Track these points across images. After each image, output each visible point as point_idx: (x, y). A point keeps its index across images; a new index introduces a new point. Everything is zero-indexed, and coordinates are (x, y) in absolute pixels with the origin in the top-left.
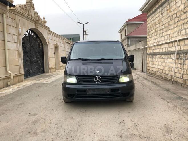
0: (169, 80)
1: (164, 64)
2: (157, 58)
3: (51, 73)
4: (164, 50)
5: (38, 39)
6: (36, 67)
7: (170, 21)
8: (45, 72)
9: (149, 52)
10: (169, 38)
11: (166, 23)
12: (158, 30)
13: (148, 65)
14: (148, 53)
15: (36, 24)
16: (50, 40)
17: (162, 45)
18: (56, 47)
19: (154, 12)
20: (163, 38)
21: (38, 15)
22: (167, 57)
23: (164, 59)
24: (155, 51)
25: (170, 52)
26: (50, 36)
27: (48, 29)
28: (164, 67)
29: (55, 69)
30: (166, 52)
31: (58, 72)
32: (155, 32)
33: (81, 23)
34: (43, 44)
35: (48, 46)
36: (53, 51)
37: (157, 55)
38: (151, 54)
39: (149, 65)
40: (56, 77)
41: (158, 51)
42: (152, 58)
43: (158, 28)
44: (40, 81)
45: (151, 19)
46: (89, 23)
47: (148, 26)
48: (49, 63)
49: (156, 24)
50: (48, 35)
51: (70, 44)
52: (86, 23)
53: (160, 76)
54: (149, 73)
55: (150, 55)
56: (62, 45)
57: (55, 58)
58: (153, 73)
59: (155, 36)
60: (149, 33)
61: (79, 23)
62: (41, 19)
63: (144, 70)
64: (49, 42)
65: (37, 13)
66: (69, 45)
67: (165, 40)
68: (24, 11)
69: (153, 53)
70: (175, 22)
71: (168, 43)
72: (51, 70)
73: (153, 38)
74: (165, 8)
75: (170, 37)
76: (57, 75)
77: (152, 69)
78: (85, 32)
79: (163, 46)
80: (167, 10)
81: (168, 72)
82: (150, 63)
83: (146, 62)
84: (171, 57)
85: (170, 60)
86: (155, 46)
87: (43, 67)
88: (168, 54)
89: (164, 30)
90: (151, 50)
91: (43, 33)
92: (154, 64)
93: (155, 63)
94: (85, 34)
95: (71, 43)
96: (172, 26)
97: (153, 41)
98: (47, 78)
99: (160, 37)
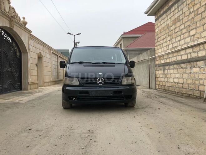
0: (195, 97)
1: (185, 76)
2: (173, 69)
3: (31, 89)
4: (185, 57)
5: (14, 44)
6: (9, 82)
7: (193, 18)
8: (23, 89)
9: (159, 63)
10: (192, 40)
11: (186, 22)
12: (173, 32)
13: (156, 80)
14: (157, 65)
15: (10, 21)
16: (31, 47)
17: (180, 51)
18: (40, 58)
19: (165, 12)
20: (182, 42)
21: (15, 12)
22: (189, 66)
23: (184, 70)
24: (168, 61)
25: (195, 59)
26: (32, 42)
27: (29, 32)
28: (185, 80)
29: (36, 86)
30: (187, 59)
31: (41, 89)
32: (167, 37)
33: (71, 34)
34: (22, 51)
35: (28, 54)
36: (36, 61)
37: (171, 65)
38: (162, 65)
39: (159, 79)
40: (38, 94)
41: (174, 59)
42: (164, 70)
43: (172, 30)
44: (11, 100)
45: (160, 22)
46: (80, 34)
47: (157, 30)
48: (29, 76)
49: (170, 25)
50: (29, 40)
51: (57, 55)
52: (78, 34)
53: (178, 92)
54: (159, 89)
55: (160, 66)
56: (48, 56)
57: (37, 70)
58: (167, 88)
59: (167, 41)
60: (159, 40)
61: (69, 33)
62: (20, 18)
63: (152, 86)
64: (29, 50)
65: (13, 8)
66: (56, 57)
67: (185, 43)
69: (165, 63)
70: (203, 17)
71: (192, 47)
72: (32, 86)
73: (164, 45)
74: (185, 3)
75: (195, 39)
76: (39, 92)
77: (164, 84)
78: (76, 45)
79: (182, 53)
80: (188, 4)
81: (193, 86)
82: (162, 77)
83: (153, 75)
84: (198, 65)
85: (196, 70)
86: (168, 54)
87: (21, 82)
88: (192, 62)
89: (184, 31)
90: (162, 59)
91: (22, 36)
92: (168, 78)
93: (169, 76)
95: (59, 55)
96: (197, 23)
97: (165, 48)
98: (23, 95)
99: (176, 42)
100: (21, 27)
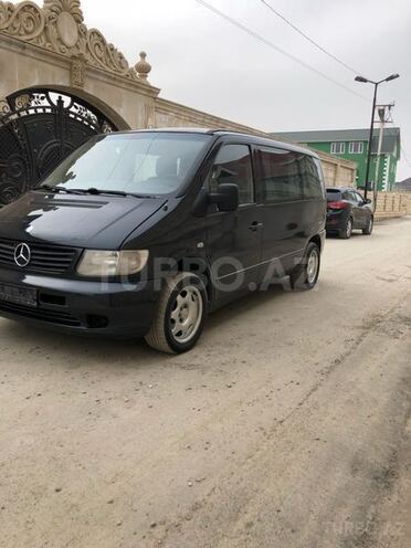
15: (70, 70)
21: (103, 41)
26: (162, 119)
27: (150, 91)
33: (365, 81)
46: (398, 76)
50: (148, 113)
52: (387, 80)
61: (360, 79)
62: (121, 58)
65: (95, 33)
68: (17, 25)
78: (382, 113)
94: (377, 118)
100: (116, 83)
